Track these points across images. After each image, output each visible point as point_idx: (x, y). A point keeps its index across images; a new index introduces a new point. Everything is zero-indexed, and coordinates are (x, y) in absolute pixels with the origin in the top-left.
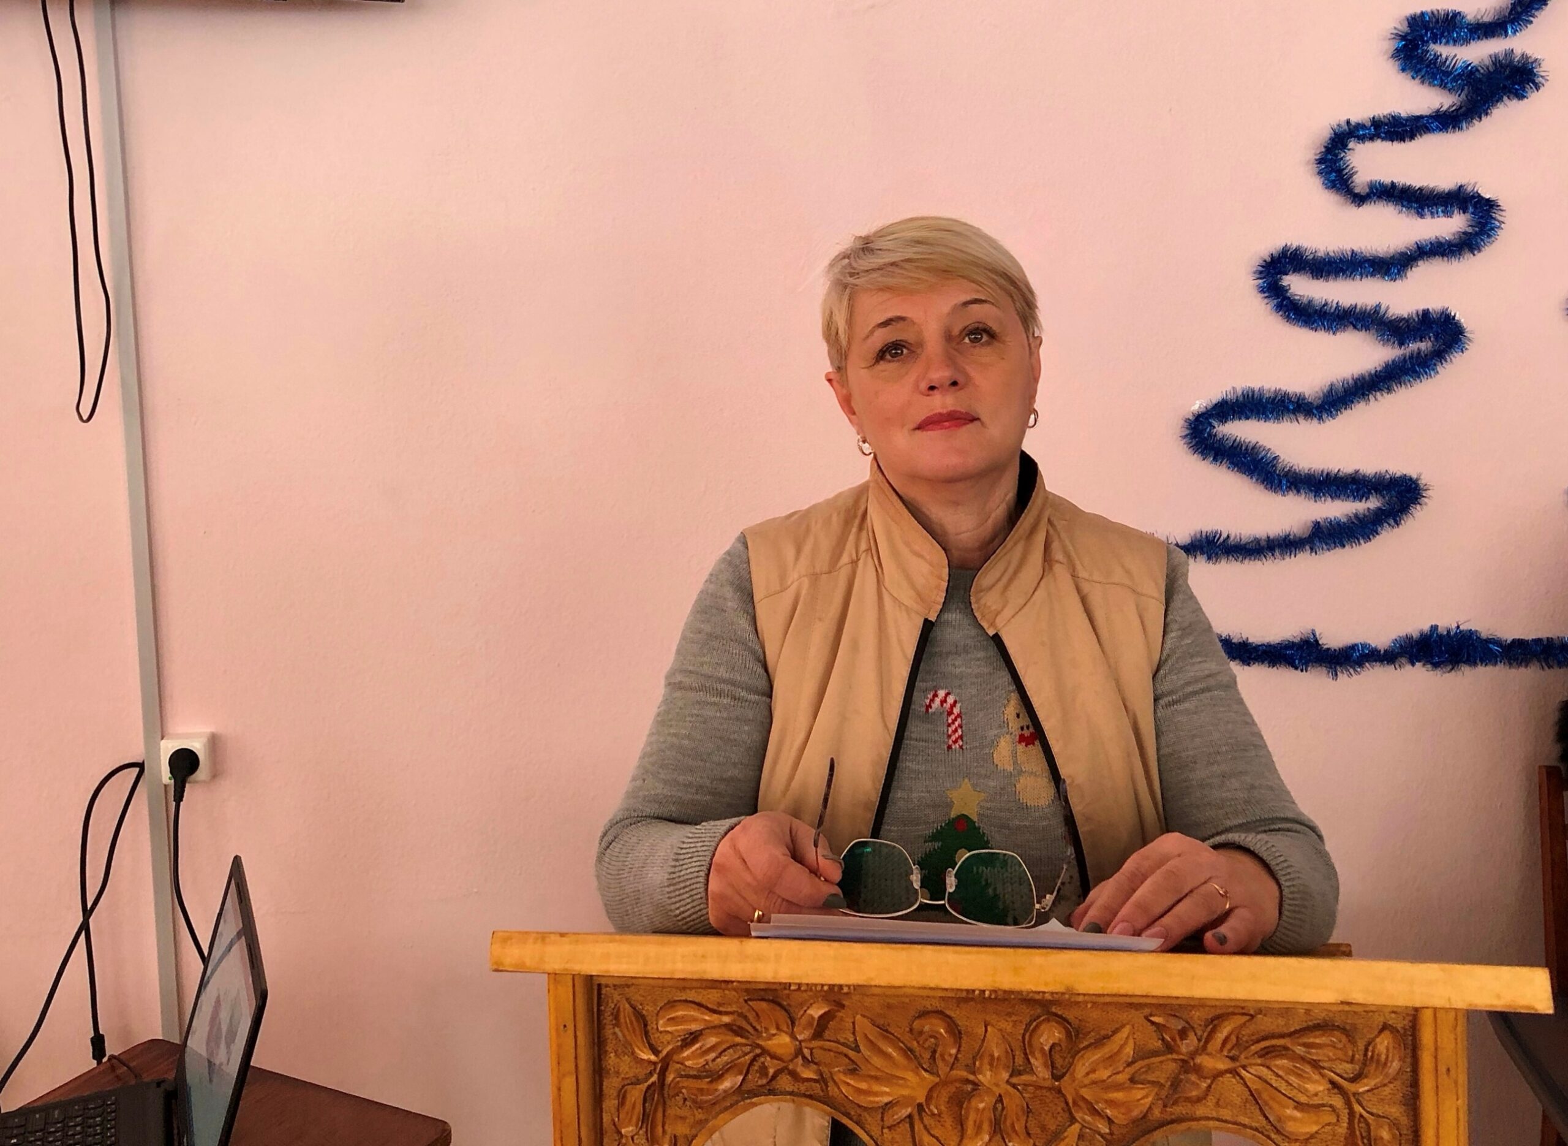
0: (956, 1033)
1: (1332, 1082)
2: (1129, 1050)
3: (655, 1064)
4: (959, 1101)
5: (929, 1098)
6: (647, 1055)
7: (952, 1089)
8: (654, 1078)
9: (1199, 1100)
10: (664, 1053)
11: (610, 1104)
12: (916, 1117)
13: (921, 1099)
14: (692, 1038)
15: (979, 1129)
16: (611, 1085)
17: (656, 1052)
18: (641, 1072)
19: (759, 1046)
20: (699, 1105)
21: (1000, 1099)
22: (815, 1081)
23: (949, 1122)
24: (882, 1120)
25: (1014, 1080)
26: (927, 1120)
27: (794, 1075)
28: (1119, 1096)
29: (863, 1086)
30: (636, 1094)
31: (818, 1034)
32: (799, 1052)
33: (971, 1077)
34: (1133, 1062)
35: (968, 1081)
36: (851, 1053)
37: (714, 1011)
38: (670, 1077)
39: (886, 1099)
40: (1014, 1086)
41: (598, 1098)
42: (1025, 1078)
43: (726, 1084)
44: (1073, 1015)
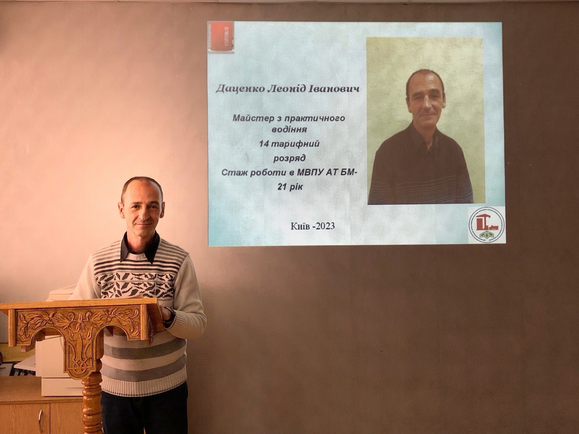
0: (75, 315)
1: (129, 317)
2: (100, 315)
3: (26, 323)
4: (74, 325)
5: (70, 325)
6: (25, 322)
7: (73, 323)
8: (26, 325)
9: (110, 321)
10: (28, 321)
11: (19, 330)
12: (68, 328)
13: (68, 325)
14: (33, 319)
15: (78, 329)
16: (19, 328)
17: (26, 321)
18: (24, 325)
19: (43, 319)
20: (34, 329)
21: (81, 324)
22: (52, 324)
23: (73, 328)
24: (63, 329)
25: (83, 321)
26: (70, 328)
27: (49, 323)
28: (98, 322)
29: (60, 324)
30: (23, 328)
31: (53, 317)
32: (50, 319)
34: (101, 317)
35: (76, 322)
36: (58, 319)
37: (37, 314)
38: (29, 325)
39: (63, 325)
40: (83, 322)
41: (16, 330)
42: (85, 321)
43: (38, 325)
44: (92, 311)
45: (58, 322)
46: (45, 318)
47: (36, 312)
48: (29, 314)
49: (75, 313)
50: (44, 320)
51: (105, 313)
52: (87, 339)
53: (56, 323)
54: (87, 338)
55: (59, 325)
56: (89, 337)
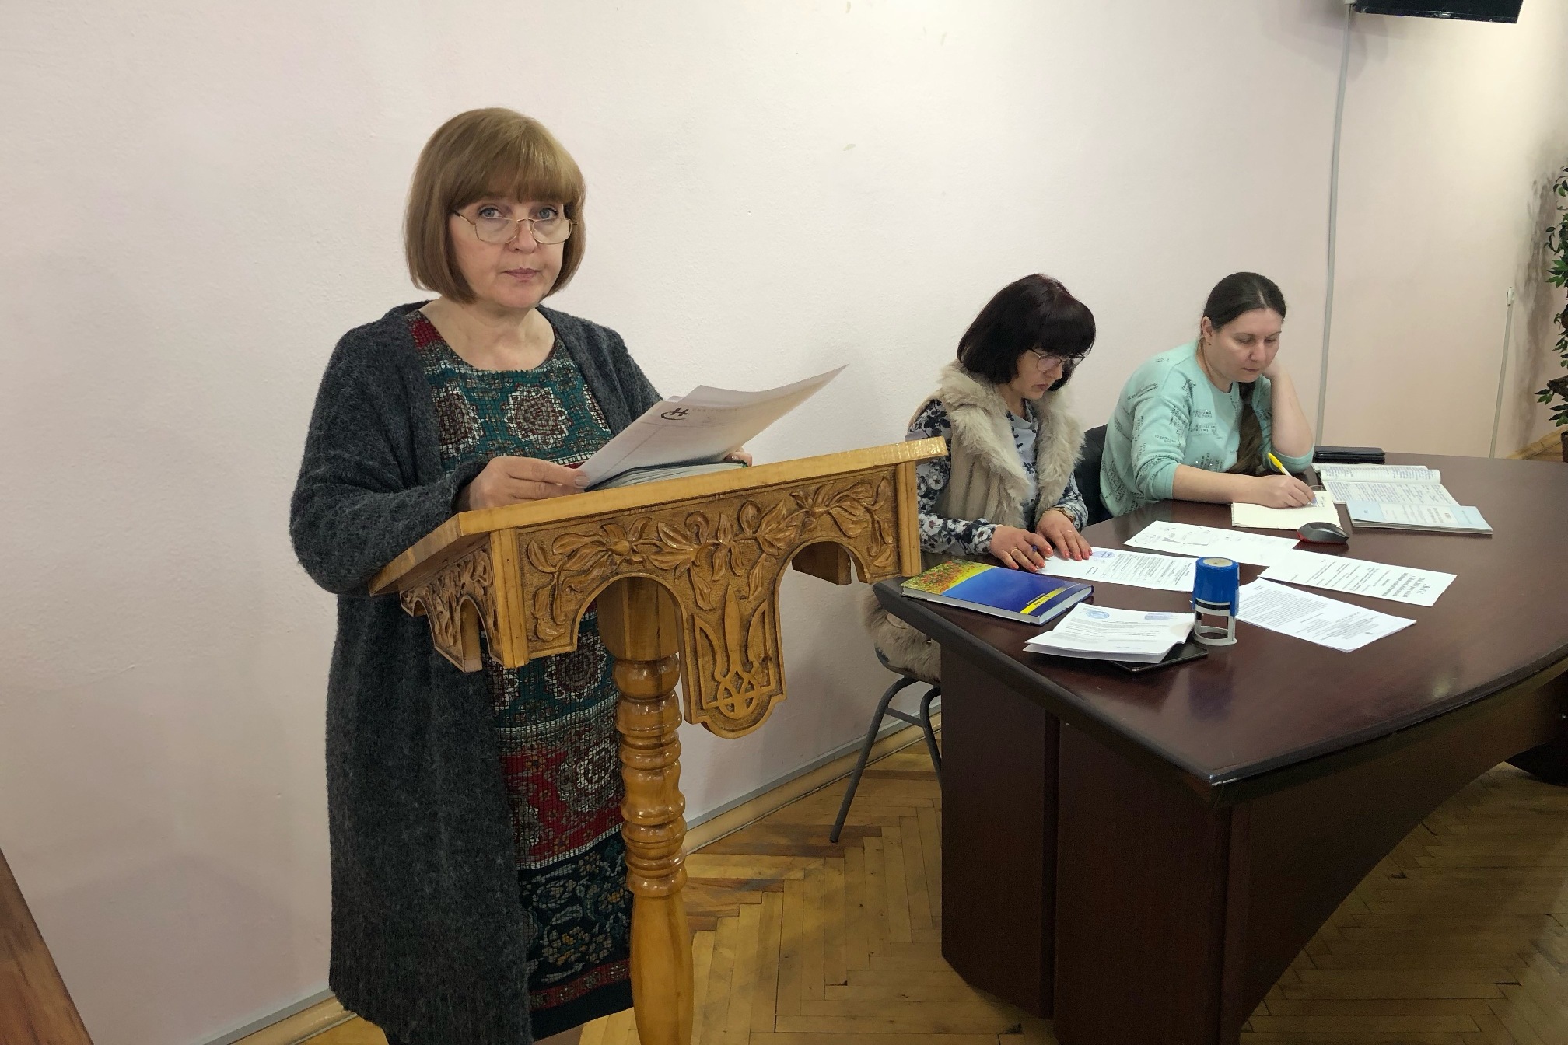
0: (707, 521)
4: (711, 557)
5: (697, 557)
7: (706, 551)
12: (691, 568)
13: (693, 559)
15: (720, 567)
21: (730, 550)
23: (706, 567)
24: (674, 575)
25: (736, 539)
26: (697, 569)
27: (629, 562)
28: (781, 535)
29: (665, 559)
31: (641, 537)
32: (631, 548)
33: (716, 542)
34: (786, 517)
35: (714, 544)
36: (657, 543)
39: (675, 563)
40: (736, 542)
42: (740, 536)
44: (758, 500)
45: (659, 551)
46: (616, 543)
47: (581, 529)
48: (560, 537)
49: (709, 516)
50: (614, 552)
51: (798, 503)
52: (751, 598)
53: (653, 557)
54: (751, 592)
55: (663, 562)
56: (754, 592)
